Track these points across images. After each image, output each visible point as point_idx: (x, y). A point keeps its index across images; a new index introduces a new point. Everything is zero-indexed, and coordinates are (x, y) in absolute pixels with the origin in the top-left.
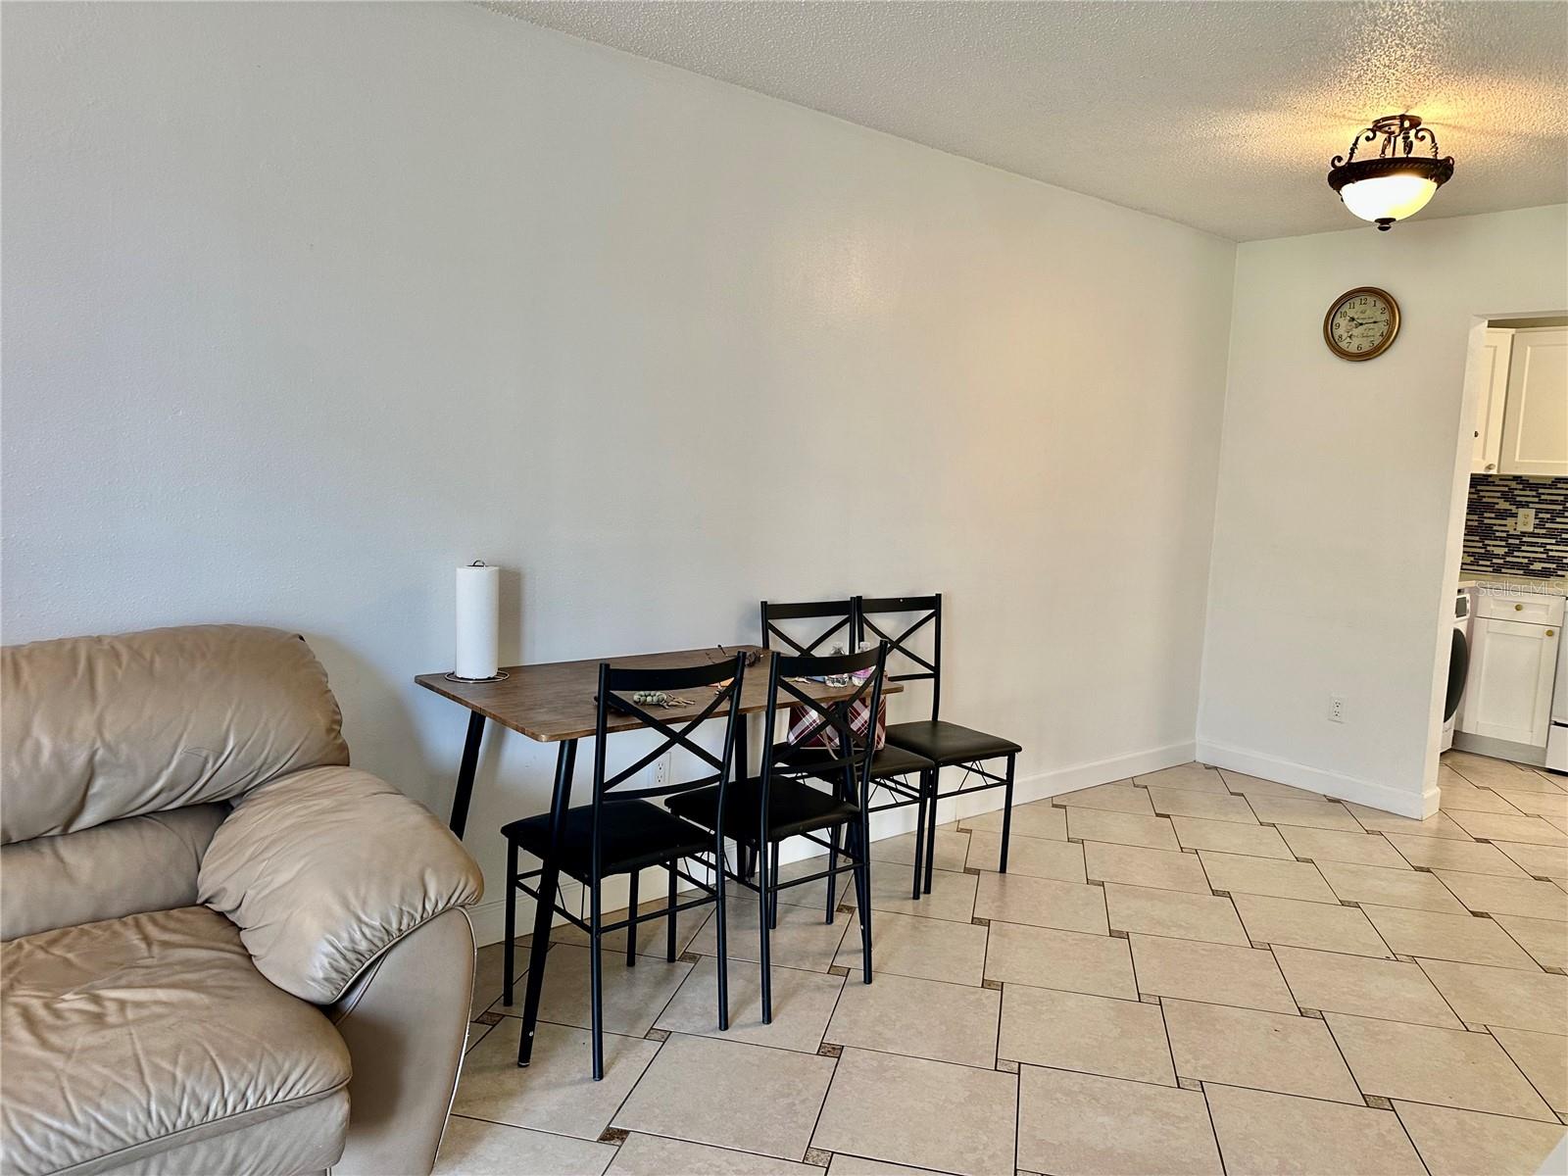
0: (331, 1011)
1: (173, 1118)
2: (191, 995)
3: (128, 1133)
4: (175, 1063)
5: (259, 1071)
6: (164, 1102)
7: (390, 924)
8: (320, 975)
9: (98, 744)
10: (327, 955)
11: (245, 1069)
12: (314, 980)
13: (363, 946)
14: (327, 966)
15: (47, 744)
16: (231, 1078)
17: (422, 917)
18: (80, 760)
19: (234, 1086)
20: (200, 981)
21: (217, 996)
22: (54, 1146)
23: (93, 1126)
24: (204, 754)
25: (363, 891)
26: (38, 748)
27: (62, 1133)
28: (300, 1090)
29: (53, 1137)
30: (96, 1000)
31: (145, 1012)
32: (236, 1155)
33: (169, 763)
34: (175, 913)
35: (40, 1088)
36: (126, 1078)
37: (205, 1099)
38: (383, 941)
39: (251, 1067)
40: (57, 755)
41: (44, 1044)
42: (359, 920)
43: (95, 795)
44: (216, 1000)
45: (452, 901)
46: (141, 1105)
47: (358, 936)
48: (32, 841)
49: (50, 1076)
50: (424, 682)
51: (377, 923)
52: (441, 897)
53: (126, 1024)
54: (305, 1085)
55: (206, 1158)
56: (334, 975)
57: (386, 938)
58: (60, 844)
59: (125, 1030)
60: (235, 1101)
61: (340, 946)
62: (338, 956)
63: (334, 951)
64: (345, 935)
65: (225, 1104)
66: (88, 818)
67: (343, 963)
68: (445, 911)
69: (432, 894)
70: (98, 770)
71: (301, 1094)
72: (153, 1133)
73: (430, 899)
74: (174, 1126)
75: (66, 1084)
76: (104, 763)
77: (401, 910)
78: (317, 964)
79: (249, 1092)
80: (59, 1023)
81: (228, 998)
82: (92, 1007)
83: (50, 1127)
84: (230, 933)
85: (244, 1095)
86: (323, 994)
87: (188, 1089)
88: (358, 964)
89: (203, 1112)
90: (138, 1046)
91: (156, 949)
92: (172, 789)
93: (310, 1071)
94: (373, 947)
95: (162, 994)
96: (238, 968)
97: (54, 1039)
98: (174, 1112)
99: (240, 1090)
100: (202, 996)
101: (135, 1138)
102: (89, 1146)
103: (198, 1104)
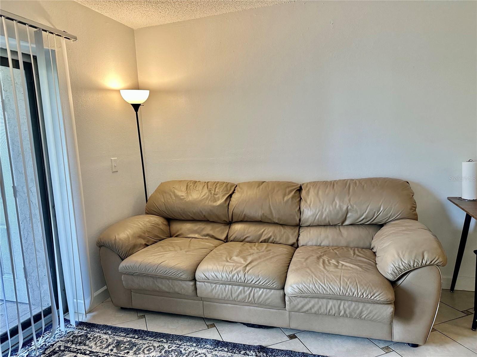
0: (393, 283)
1: (345, 292)
2: (358, 268)
3: (335, 292)
4: (348, 280)
5: (367, 289)
6: (344, 288)
7: (411, 264)
8: (390, 272)
9: (349, 205)
10: (392, 267)
11: (364, 288)
12: (388, 273)
13: (402, 267)
14: (392, 270)
15: (338, 202)
16: (360, 288)
17: (421, 264)
18: (345, 208)
19: (361, 291)
20: (362, 265)
21: (364, 269)
22: (320, 289)
23: (328, 287)
24: (374, 211)
25: (404, 252)
26: (336, 203)
27: (322, 286)
28: (378, 298)
29: (320, 286)
30: (338, 262)
31: (346, 268)
32: (362, 309)
33: (366, 212)
34: (364, 250)
35: (320, 276)
36: (337, 280)
37: (353, 291)
38: (408, 268)
39: (365, 288)
40: (340, 206)
41: (324, 268)
42: (402, 260)
43: (348, 217)
44: (363, 271)
45: (432, 263)
46: (339, 286)
47: (401, 264)
48: (335, 225)
49: (323, 274)
50: (450, 199)
51: (406, 262)
52: (428, 260)
53: (342, 269)
54: (379, 298)
55: (355, 307)
56: (393, 273)
57: (409, 267)
58: (341, 227)
59: (340, 270)
60: (360, 295)
61: (395, 266)
62: (394, 268)
63: (394, 266)
64: (397, 263)
65: (358, 294)
66: (347, 223)
67: (396, 270)
68: (429, 265)
69: (426, 258)
70: (349, 211)
71: (378, 299)
72: (341, 294)
73: (425, 260)
74: (346, 295)
75: (325, 277)
76: (350, 209)
77: (415, 261)
78: (389, 269)
79: (364, 294)
80: (329, 265)
81: (366, 271)
82: (336, 264)
83: (320, 284)
84: (374, 257)
85: (363, 294)
86: (391, 277)
87: (350, 287)
88: (400, 272)
89: (353, 294)
90: (342, 274)
91: (355, 256)
92: (366, 219)
93: (381, 295)
94: (405, 269)
95: (352, 266)
96: (372, 265)
97: (327, 267)
98: (346, 292)
99: (362, 292)
100: (360, 269)
101: (337, 294)
102: (327, 291)
103: (352, 291)
